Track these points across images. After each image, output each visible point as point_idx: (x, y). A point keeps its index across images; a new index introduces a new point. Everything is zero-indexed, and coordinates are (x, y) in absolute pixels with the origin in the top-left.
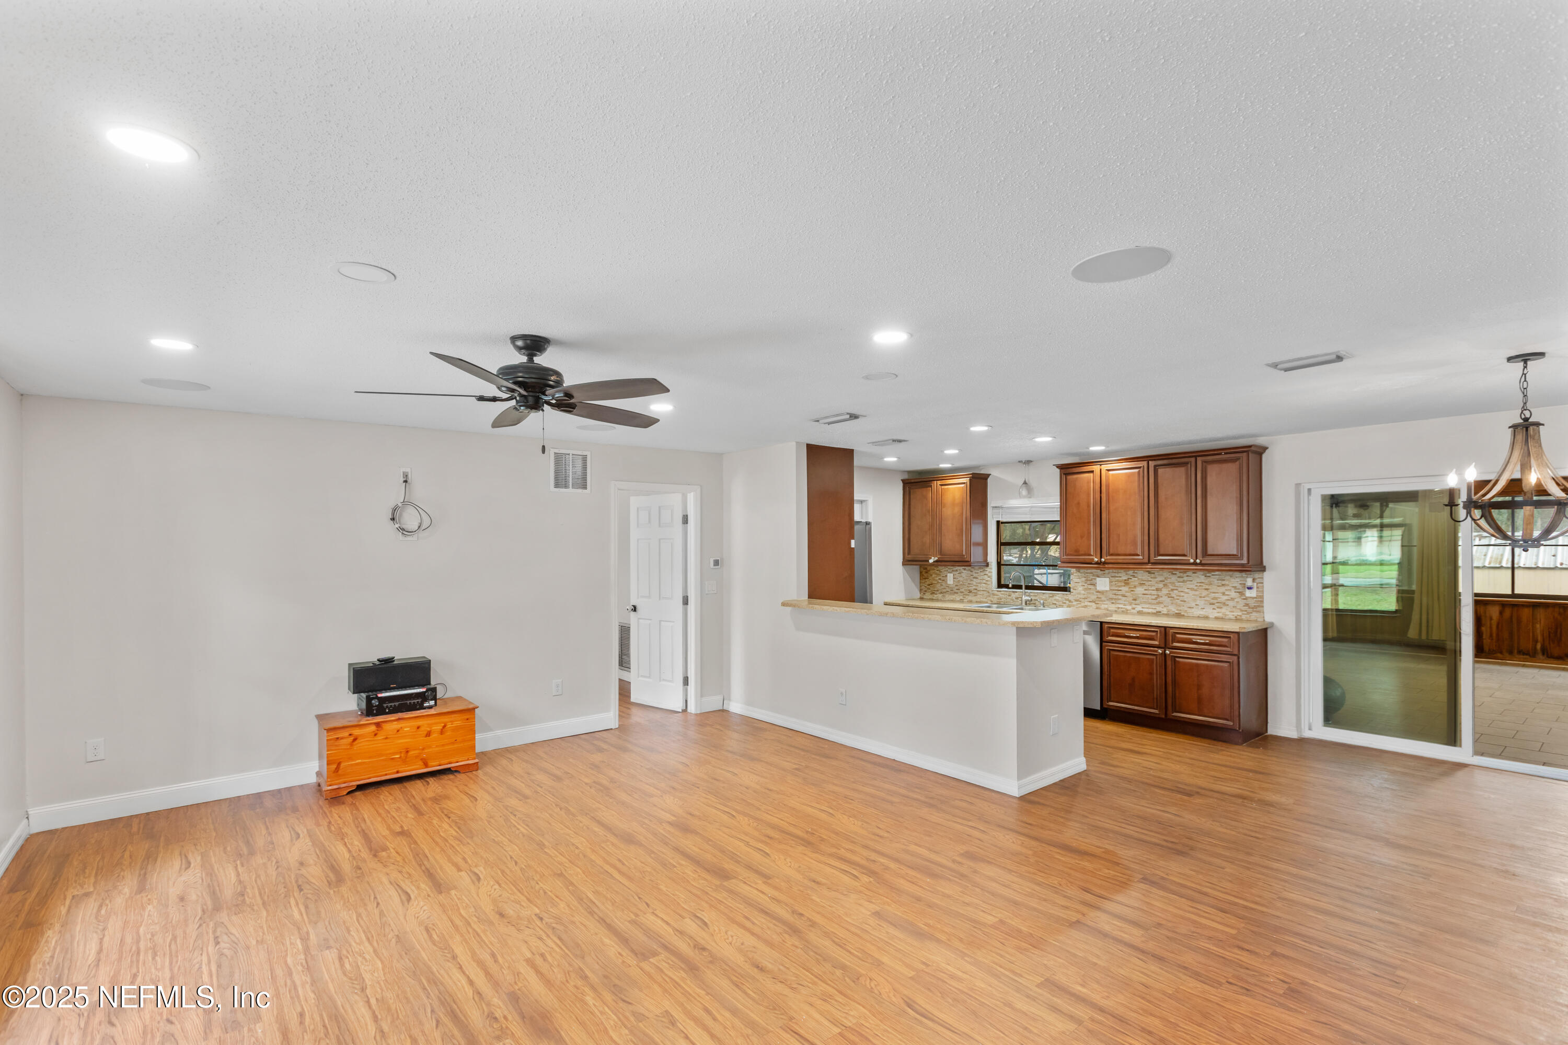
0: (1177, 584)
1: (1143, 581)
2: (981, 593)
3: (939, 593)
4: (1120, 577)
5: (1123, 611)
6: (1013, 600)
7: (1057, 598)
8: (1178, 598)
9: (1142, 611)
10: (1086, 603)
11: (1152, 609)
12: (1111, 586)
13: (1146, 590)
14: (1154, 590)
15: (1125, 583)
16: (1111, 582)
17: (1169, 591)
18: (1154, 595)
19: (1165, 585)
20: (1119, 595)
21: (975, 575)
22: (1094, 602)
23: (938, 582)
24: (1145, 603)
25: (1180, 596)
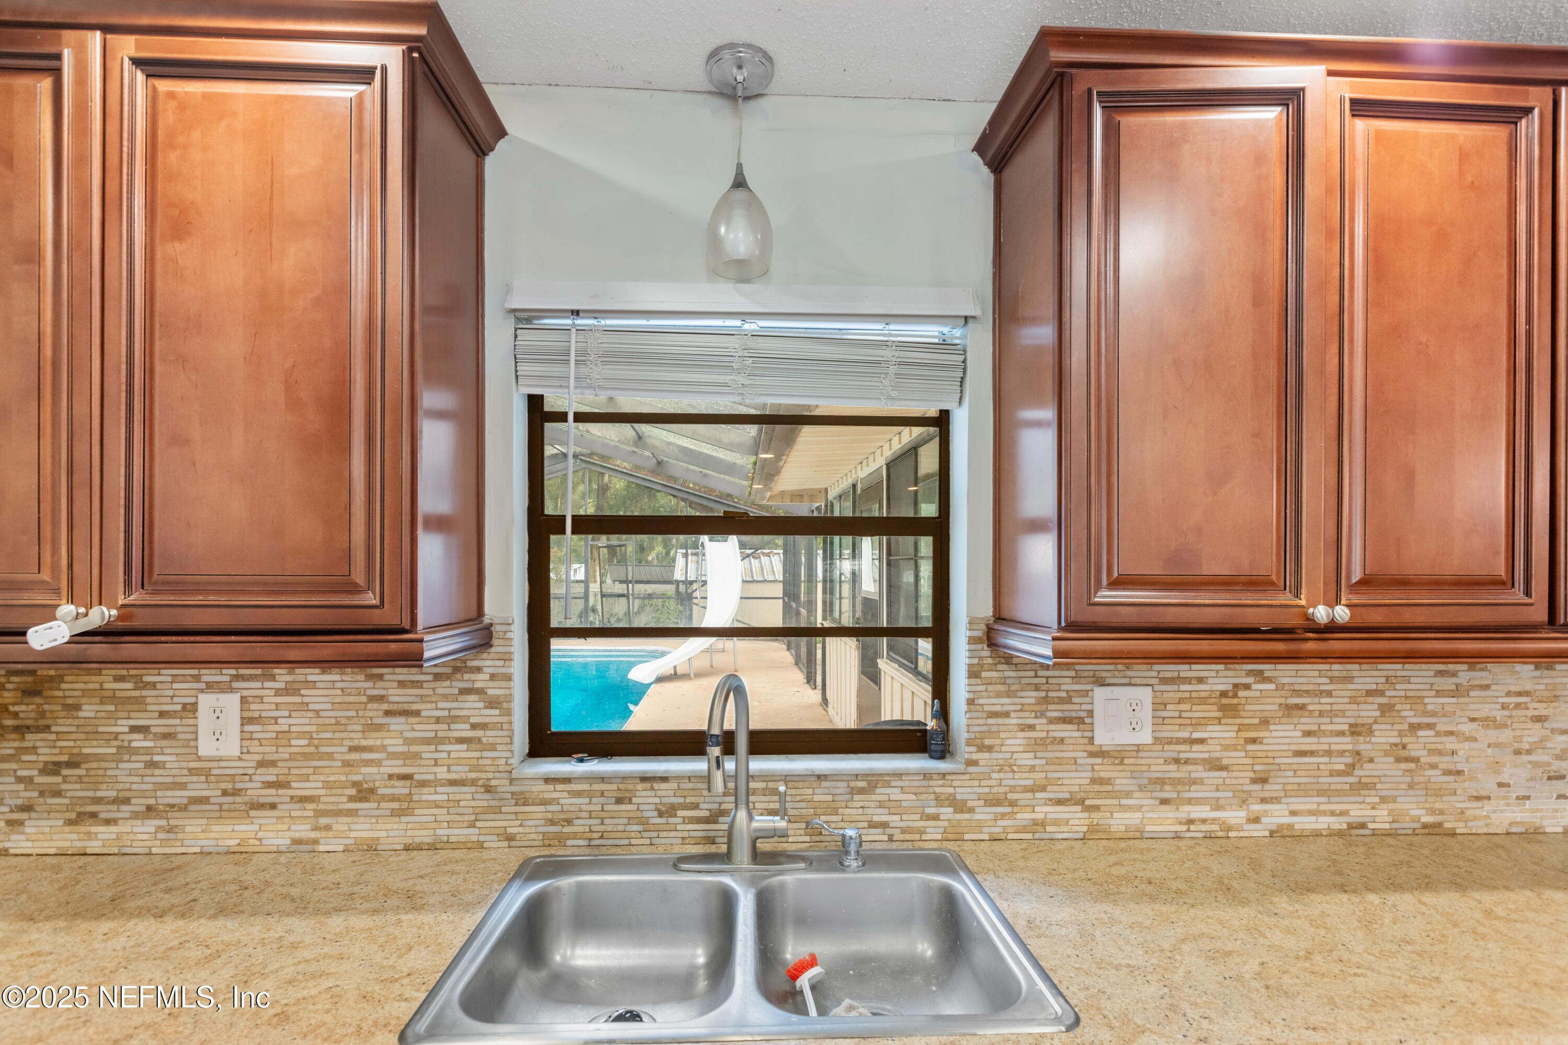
0: (1433, 703)
1: (1297, 693)
2: (441, 795)
3: (135, 816)
4: (1201, 680)
5: (1208, 837)
6: (643, 821)
7: (895, 794)
8: (1434, 759)
9: (1291, 826)
10: (1041, 812)
11: (1333, 813)
12: (1159, 721)
13: (1308, 734)
14: (1341, 733)
15: (1223, 708)
16: (1159, 705)
17: (1401, 734)
18: (1342, 753)
19: (1386, 709)
20: (1195, 762)
21: (397, 696)
22: (1081, 802)
23: (126, 750)
24: (1303, 791)
25: (1440, 753)
